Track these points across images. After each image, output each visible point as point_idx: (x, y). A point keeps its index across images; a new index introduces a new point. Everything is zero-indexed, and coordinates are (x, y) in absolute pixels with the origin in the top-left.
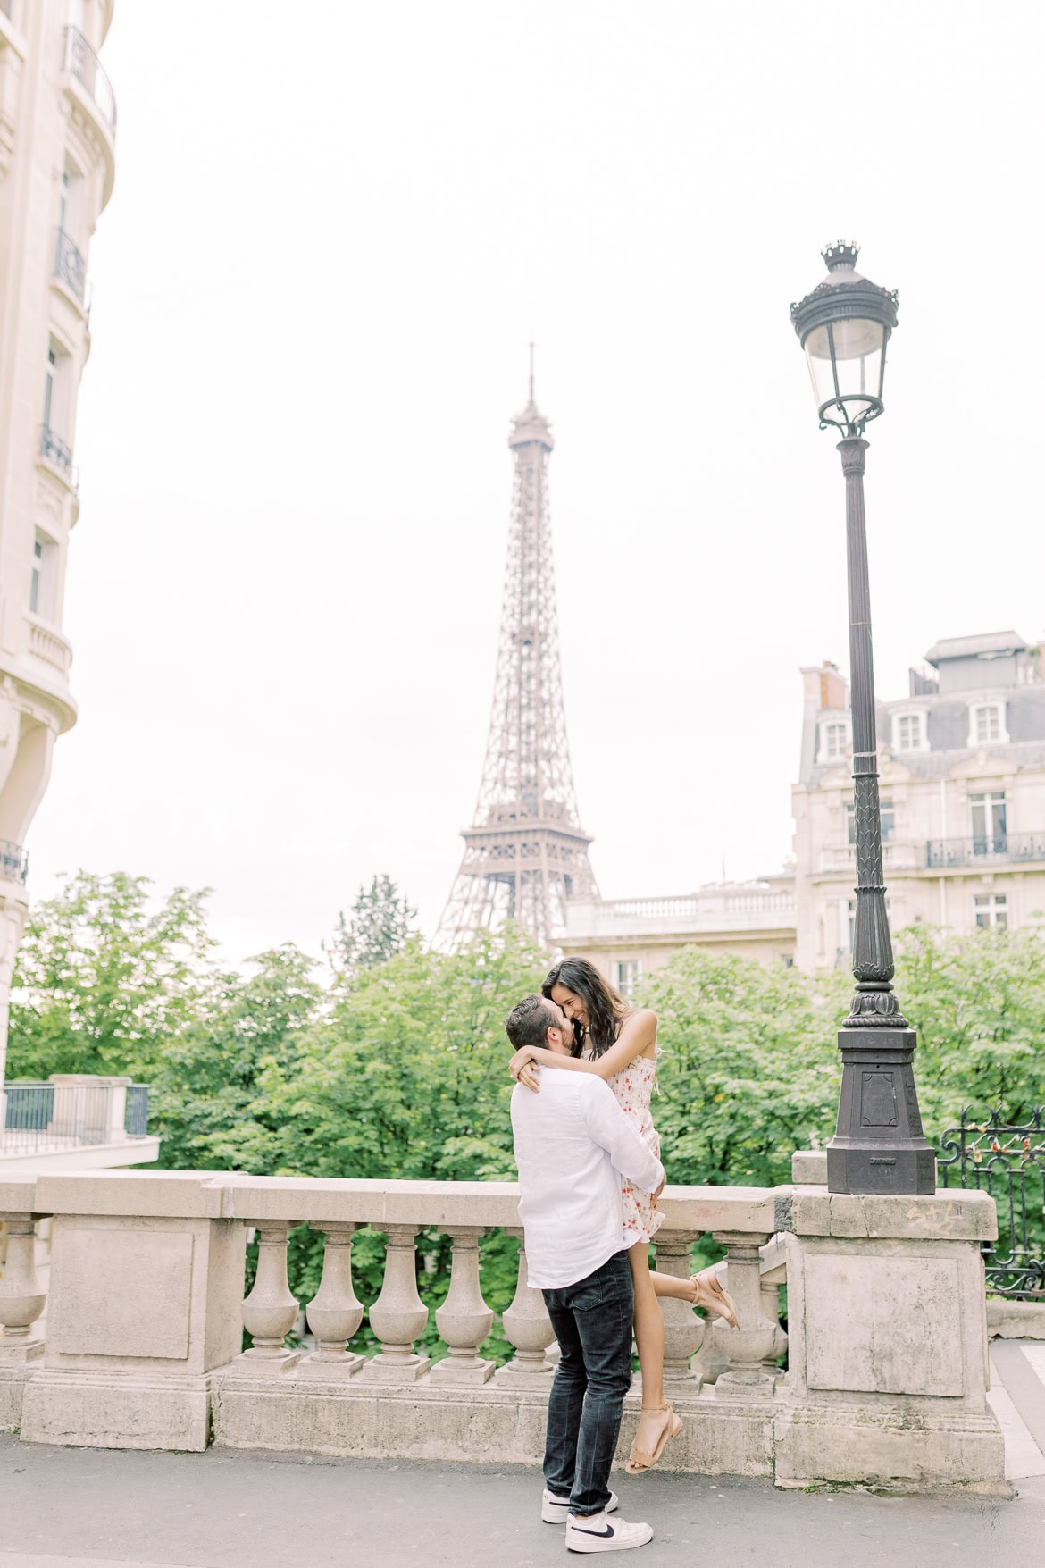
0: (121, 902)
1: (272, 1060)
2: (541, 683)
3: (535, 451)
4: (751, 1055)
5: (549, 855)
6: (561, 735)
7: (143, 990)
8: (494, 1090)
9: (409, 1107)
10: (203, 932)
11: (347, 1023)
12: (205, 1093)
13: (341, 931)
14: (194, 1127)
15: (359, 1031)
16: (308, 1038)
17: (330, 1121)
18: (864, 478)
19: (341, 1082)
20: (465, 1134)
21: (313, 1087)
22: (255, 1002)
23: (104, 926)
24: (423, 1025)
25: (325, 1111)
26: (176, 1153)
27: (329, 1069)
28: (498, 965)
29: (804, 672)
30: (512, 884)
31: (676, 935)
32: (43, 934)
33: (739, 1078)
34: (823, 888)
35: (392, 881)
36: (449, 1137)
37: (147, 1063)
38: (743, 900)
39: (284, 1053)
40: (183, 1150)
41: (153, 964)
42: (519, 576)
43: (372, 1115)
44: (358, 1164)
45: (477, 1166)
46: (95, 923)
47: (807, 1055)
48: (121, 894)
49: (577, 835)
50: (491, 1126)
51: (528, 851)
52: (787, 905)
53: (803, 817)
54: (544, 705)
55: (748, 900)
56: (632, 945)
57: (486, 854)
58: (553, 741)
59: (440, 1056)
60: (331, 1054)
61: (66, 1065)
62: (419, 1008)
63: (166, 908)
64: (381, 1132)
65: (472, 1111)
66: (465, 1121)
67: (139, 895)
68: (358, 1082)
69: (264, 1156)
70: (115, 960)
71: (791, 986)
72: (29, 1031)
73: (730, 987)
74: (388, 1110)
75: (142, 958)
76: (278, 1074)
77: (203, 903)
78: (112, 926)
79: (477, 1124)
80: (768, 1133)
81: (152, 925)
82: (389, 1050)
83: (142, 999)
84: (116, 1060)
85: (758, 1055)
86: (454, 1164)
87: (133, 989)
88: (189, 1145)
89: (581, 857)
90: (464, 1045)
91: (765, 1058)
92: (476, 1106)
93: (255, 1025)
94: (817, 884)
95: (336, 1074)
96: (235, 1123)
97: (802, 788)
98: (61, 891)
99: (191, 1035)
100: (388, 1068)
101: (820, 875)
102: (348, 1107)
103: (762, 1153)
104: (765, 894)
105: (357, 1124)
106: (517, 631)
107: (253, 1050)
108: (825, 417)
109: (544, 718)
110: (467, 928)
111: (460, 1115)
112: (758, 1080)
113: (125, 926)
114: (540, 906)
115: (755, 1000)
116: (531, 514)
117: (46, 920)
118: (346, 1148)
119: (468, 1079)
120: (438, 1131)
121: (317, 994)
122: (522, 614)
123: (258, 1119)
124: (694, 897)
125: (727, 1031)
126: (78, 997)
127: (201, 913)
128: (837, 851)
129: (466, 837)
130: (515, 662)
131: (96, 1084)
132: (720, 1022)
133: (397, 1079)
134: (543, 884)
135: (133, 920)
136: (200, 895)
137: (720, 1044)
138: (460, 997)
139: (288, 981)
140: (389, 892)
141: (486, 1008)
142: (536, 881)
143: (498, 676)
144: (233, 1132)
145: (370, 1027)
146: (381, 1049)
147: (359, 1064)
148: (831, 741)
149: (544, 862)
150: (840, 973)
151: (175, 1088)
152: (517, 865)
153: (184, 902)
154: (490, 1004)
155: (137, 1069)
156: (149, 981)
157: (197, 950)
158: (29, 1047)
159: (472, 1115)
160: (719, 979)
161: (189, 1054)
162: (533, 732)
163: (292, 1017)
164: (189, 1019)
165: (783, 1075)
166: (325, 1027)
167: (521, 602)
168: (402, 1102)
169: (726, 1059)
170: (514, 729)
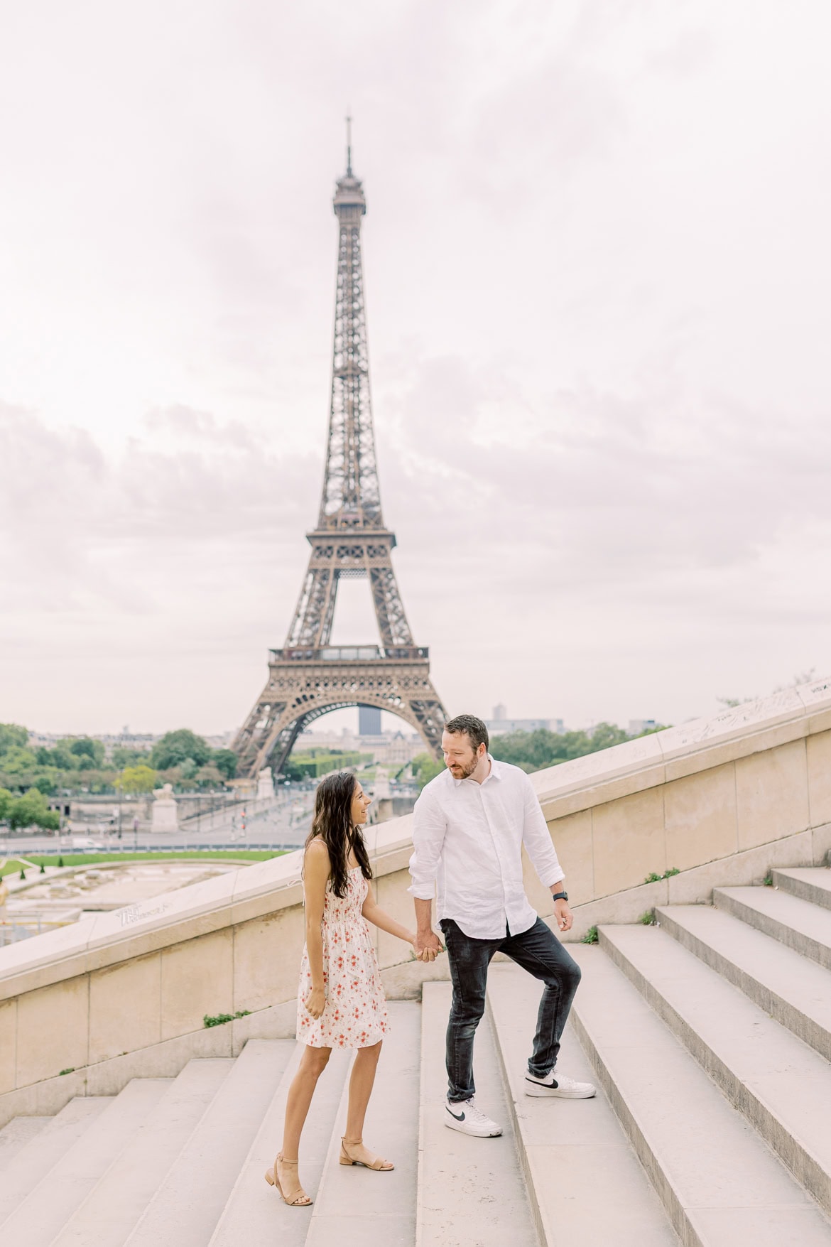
129: (309, 538)
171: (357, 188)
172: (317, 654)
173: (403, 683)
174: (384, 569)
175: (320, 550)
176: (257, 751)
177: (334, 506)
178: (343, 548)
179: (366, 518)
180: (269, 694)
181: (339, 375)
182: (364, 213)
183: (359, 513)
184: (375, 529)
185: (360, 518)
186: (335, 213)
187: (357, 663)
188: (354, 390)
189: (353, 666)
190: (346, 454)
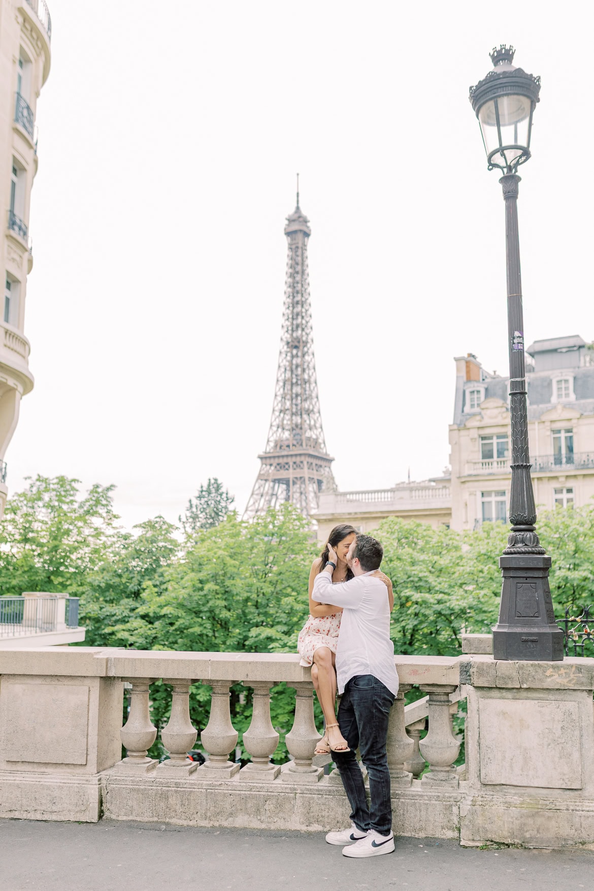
0: (63, 493)
1: (150, 583)
2: (304, 370)
3: (300, 236)
4: (428, 579)
5: (309, 468)
6: (315, 400)
7: (76, 544)
8: (278, 600)
9: (229, 610)
10: (110, 510)
11: (193, 562)
12: (112, 603)
13: (190, 511)
14: (106, 622)
15: (201, 567)
16: (171, 570)
17: (184, 618)
18: (518, 201)
19: (190, 596)
20: (262, 625)
21: (174, 599)
22: (140, 550)
23: (53, 507)
24: (237, 563)
25: (181, 613)
26: (97, 637)
27: (183, 588)
28: (280, 528)
29: (457, 360)
30: (288, 485)
31: (382, 512)
32: (18, 512)
33: (421, 592)
34: (467, 485)
35: (219, 482)
36: (252, 627)
37: (79, 586)
38: (420, 491)
39: (157, 579)
40: (100, 635)
41: (81, 529)
42: (291, 308)
43: (208, 614)
44: (201, 642)
45: (268, 644)
46: (48, 506)
47: (460, 579)
48: (62, 489)
49: (325, 457)
50: (277, 620)
51: (297, 466)
52: (446, 495)
53: (456, 443)
54: (306, 383)
55: (424, 491)
56: (357, 518)
57: (273, 468)
58: (311, 403)
59: (247, 580)
60: (184, 580)
61: (33, 587)
62: (235, 554)
63: (89, 497)
64: (213, 625)
65: (266, 612)
66: (262, 618)
67: (73, 489)
68: (200, 596)
69: (146, 639)
70: (60, 526)
71: (450, 539)
72: (11, 568)
73: (415, 540)
74: (217, 611)
75: (75, 525)
76: (154, 592)
77: (110, 494)
78: (58, 507)
79: (269, 620)
80: (437, 624)
81: (81, 507)
82: (217, 577)
83: (76, 549)
84: (61, 584)
85: (432, 579)
86: (255, 642)
87: (71, 543)
88: (103, 632)
89: (327, 469)
90: (261, 574)
91: (436, 581)
92: (268, 609)
93: (140, 563)
94: (463, 482)
95: (187, 591)
96: (130, 619)
97: (455, 427)
98: (28, 487)
99: (104, 569)
100: (217, 587)
101: (465, 477)
102: (194, 610)
103: (433, 635)
104: (433, 489)
105: (200, 620)
106: (290, 340)
107: (139, 578)
108: (492, 162)
109: (305, 391)
110: (262, 510)
111: (259, 614)
112: (431, 594)
113: (65, 507)
114: (304, 497)
115: (429, 547)
116: (297, 273)
117: (20, 505)
118: (193, 634)
119: (263, 594)
120: (246, 623)
121: (177, 545)
122: (293, 331)
123: (143, 617)
124: (392, 490)
125: (413, 566)
126: (39, 548)
127: (109, 500)
128: (475, 463)
129: (261, 458)
130: (289, 358)
131: (48, 597)
132: (409, 560)
133: (222, 594)
134: (305, 484)
135: (70, 504)
136: (108, 489)
137: (409, 573)
138: (258, 547)
139: (159, 538)
140: (218, 488)
141: (274, 553)
142: (301, 483)
143: (279, 367)
144: (128, 624)
145: (207, 564)
146: (212, 577)
147: (200, 585)
148: (472, 400)
149: (306, 473)
150: (476, 533)
151: (95, 600)
152: (290, 474)
153: (99, 493)
154: (275, 551)
155: (74, 588)
156: (79, 539)
157: (106, 521)
158: (11, 577)
159: (266, 614)
160: (409, 535)
161: (103, 580)
162: (299, 398)
163: (162, 559)
164: (103, 560)
165: (446, 591)
166: (181, 565)
167: (292, 324)
168: (225, 607)
169: (412, 581)
170: (288, 397)
174: (301, 478)
186: (286, 236)
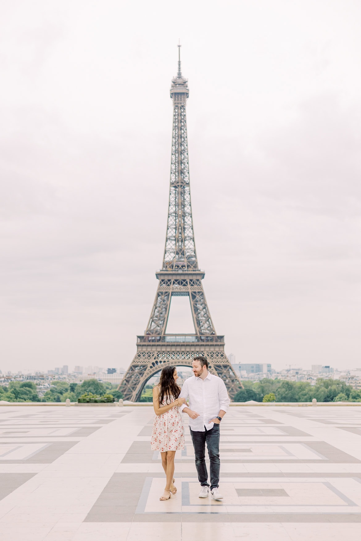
3: (182, 97)
129: (157, 275)
171: (184, 84)
172: (163, 339)
173: (210, 355)
174: (198, 292)
175: (164, 282)
176: (132, 392)
177: (170, 257)
178: (176, 280)
179: (189, 264)
180: (138, 360)
181: (174, 185)
182: (188, 97)
183: (185, 261)
184: (193, 271)
185: (186, 264)
186: (171, 97)
187: (185, 344)
188: (183, 193)
189: (182, 345)
190: (177, 228)
